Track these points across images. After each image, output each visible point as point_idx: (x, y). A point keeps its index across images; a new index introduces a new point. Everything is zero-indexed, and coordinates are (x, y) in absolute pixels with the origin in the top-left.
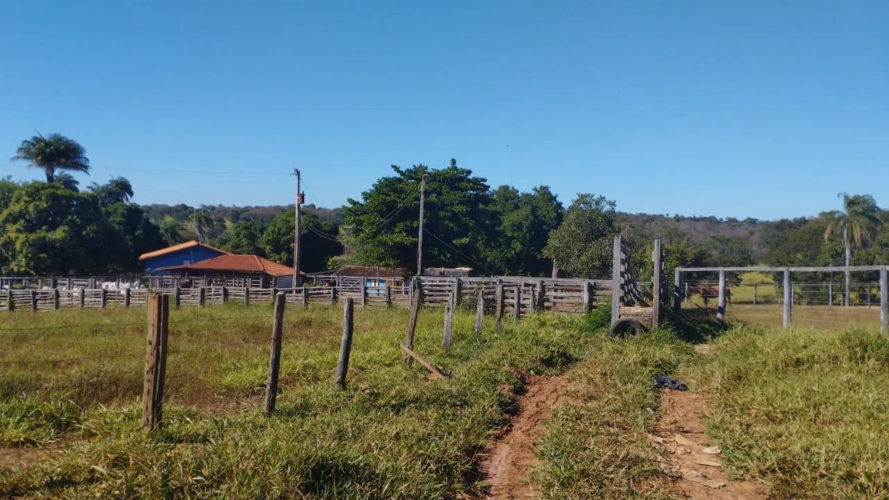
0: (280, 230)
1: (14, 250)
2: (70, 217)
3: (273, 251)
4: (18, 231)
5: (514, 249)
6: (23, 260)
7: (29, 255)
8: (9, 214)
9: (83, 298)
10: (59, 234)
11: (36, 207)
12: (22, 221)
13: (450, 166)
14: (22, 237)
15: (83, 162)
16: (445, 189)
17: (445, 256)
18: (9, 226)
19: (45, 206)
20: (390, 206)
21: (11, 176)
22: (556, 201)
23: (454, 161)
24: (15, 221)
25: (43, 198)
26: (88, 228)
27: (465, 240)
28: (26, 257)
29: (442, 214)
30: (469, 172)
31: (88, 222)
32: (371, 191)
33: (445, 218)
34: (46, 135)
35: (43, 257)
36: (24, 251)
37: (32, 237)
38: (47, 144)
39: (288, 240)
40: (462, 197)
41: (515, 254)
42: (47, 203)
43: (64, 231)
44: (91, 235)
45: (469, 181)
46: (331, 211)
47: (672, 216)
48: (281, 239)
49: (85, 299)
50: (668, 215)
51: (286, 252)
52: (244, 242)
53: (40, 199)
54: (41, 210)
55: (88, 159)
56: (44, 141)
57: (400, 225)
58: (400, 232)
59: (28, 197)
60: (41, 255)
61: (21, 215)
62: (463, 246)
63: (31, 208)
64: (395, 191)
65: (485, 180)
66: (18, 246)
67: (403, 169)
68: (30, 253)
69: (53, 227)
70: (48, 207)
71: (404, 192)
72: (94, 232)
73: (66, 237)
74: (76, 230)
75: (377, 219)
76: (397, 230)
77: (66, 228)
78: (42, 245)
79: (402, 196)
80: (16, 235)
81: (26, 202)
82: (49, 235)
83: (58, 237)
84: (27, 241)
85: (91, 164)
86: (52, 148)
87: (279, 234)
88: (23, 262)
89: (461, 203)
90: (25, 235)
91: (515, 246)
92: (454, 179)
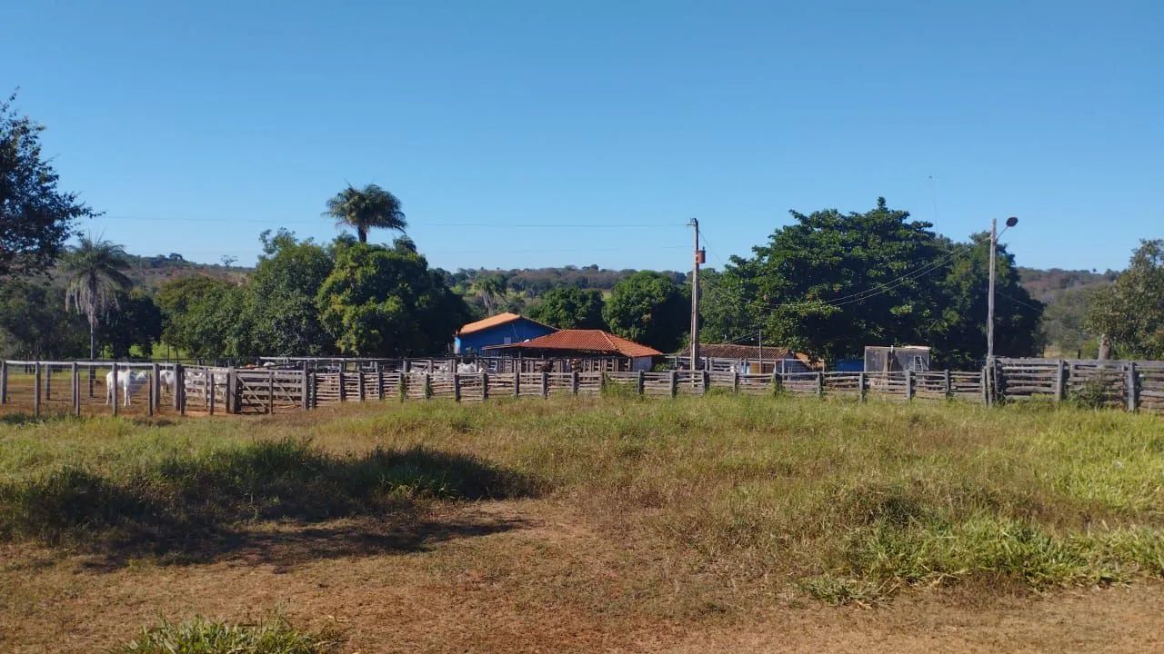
0: (628, 297)
1: (341, 325)
2: (400, 285)
3: (619, 325)
4: (344, 302)
5: (947, 321)
6: (354, 337)
7: (360, 331)
8: (334, 283)
9: (518, 384)
10: (391, 305)
11: (364, 276)
12: (348, 291)
13: (876, 207)
14: (350, 310)
15: (399, 217)
16: (874, 240)
17: (876, 330)
18: (333, 297)
19: (374, 272)
20: (801, 264)
21: (313, 238)
22: (1004, 252)
23: (882, 201)
24: (340, 292)
25: (371, 262)
26: (421, 298)
27: (907, 309)
28: (356, 333)
29: (872, 273)
30: (906, 215)
31: (419, 291)
32: (772, 244)
33: (877, 278)
34: (360, 187)
35: (375, 333)
36: (354, 326)
37: (362, 309)
38: (362, 198)
39: (638, 311)
40: (900, 250)
41: (948, 327)
42: (375, 269)
43: (397, 303)
44: (424, 306)
45: (907, 227)
46: (618, 274)
47: (1102, 271)
48: (630, 310)
49: (521, 385)
50: (1095, 270)
51: (636, 327)
52: (563, 314)
53: (368, 264)
54: (370, 276)
55: (403, 214)
56: (359, 194)
57: (814, 290)
58: (814, 299)
59: (354, 262)
60: (373, 332)
61: (346, 284)
62: (906, 317)
63: (358, 275)
64: (804, 244)
65: (930, 225)
66: (345, 321)
67: (807, 214)
68: (360, 328)
69: (382, 298)
70: (377, 273)
71: (819, 246)
72: (428, 303)
73: (399, 309)
74: (408, 300)
75: (781, 281)
76: (809, 296)
77: (396, 298)
78: (372, 320)
79: (816, 250)
80: (342, 307)
81: (352, 267)
82: (380, 307)
83: (390, 309)
84: (356, 314)
85: (407, 219)
86: (368, 201)
87: (627, 303)
88: (353, 340)
89: (899, 257)
90: (353, 307)
91: (948, 316)
92: (886, 225)
